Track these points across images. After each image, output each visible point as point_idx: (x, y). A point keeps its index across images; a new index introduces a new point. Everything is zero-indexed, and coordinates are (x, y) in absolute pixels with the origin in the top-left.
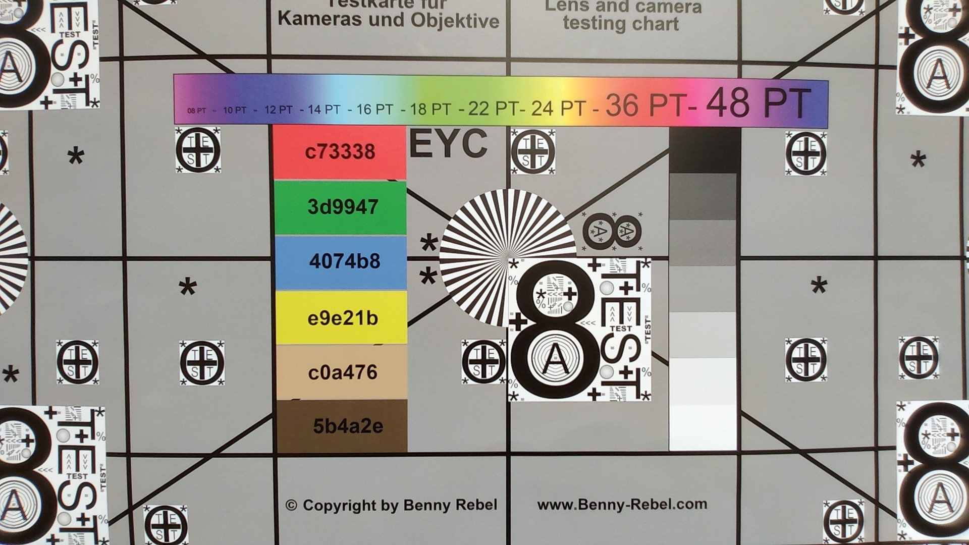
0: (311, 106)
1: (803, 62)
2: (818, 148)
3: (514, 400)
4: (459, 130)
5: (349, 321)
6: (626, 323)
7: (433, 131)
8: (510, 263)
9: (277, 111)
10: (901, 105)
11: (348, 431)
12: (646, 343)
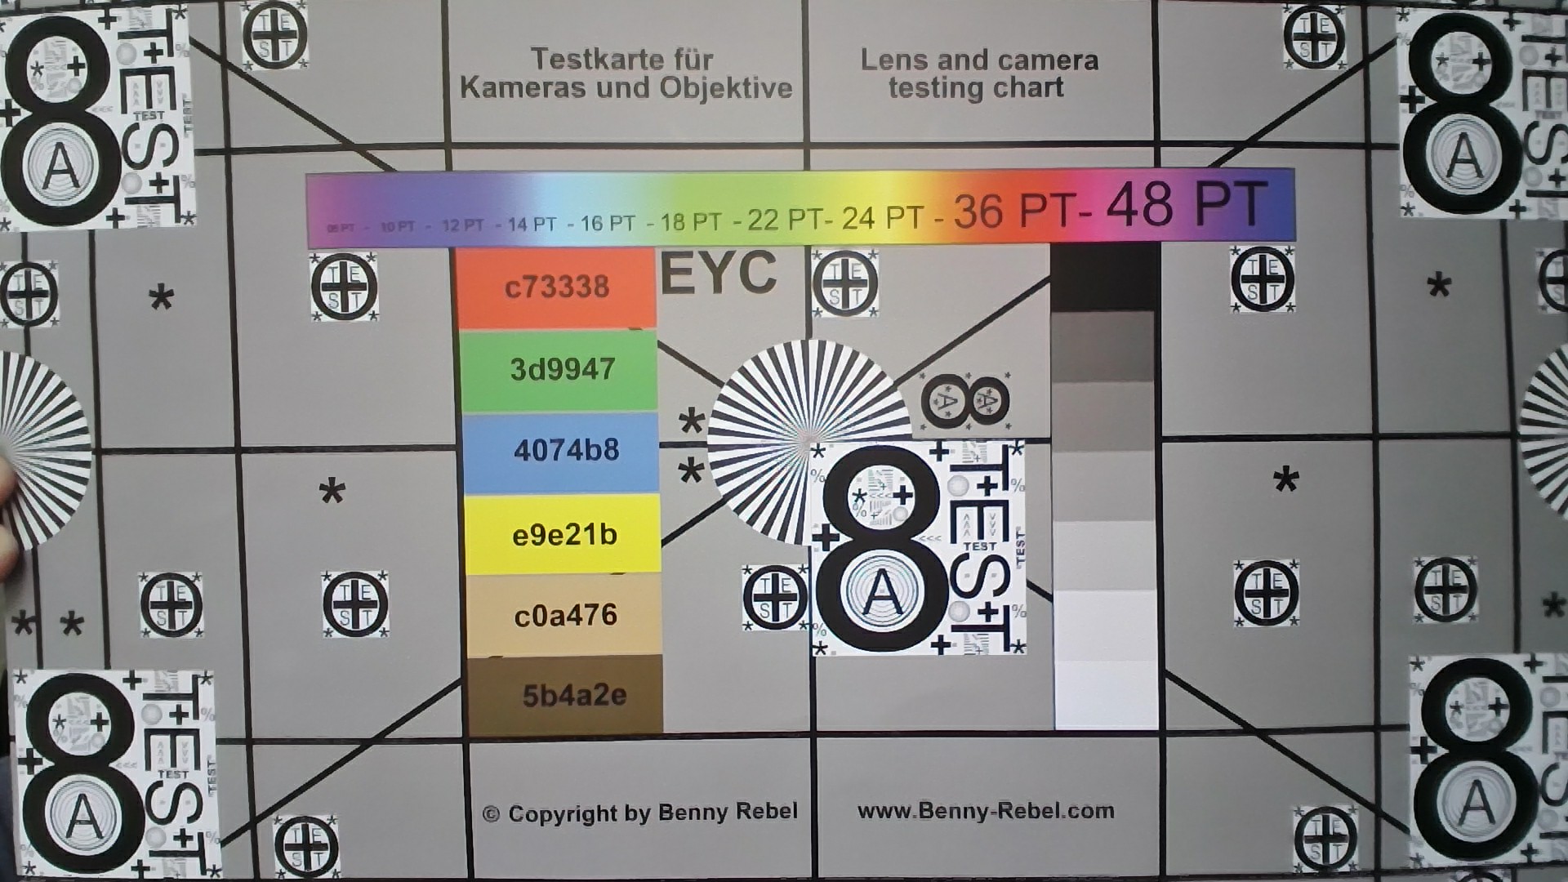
0: (512, 220)
1: (1254, 142)
2: (1280, 270)
3: (821, 653)
4: (735, 252)
5: (575, 540)
6: (987, 538)
7: (697, 256)
8: (812, 449)
9: (462, 226)
10: (1408, 204)
11: (575, 703)
12: (1017, 568)
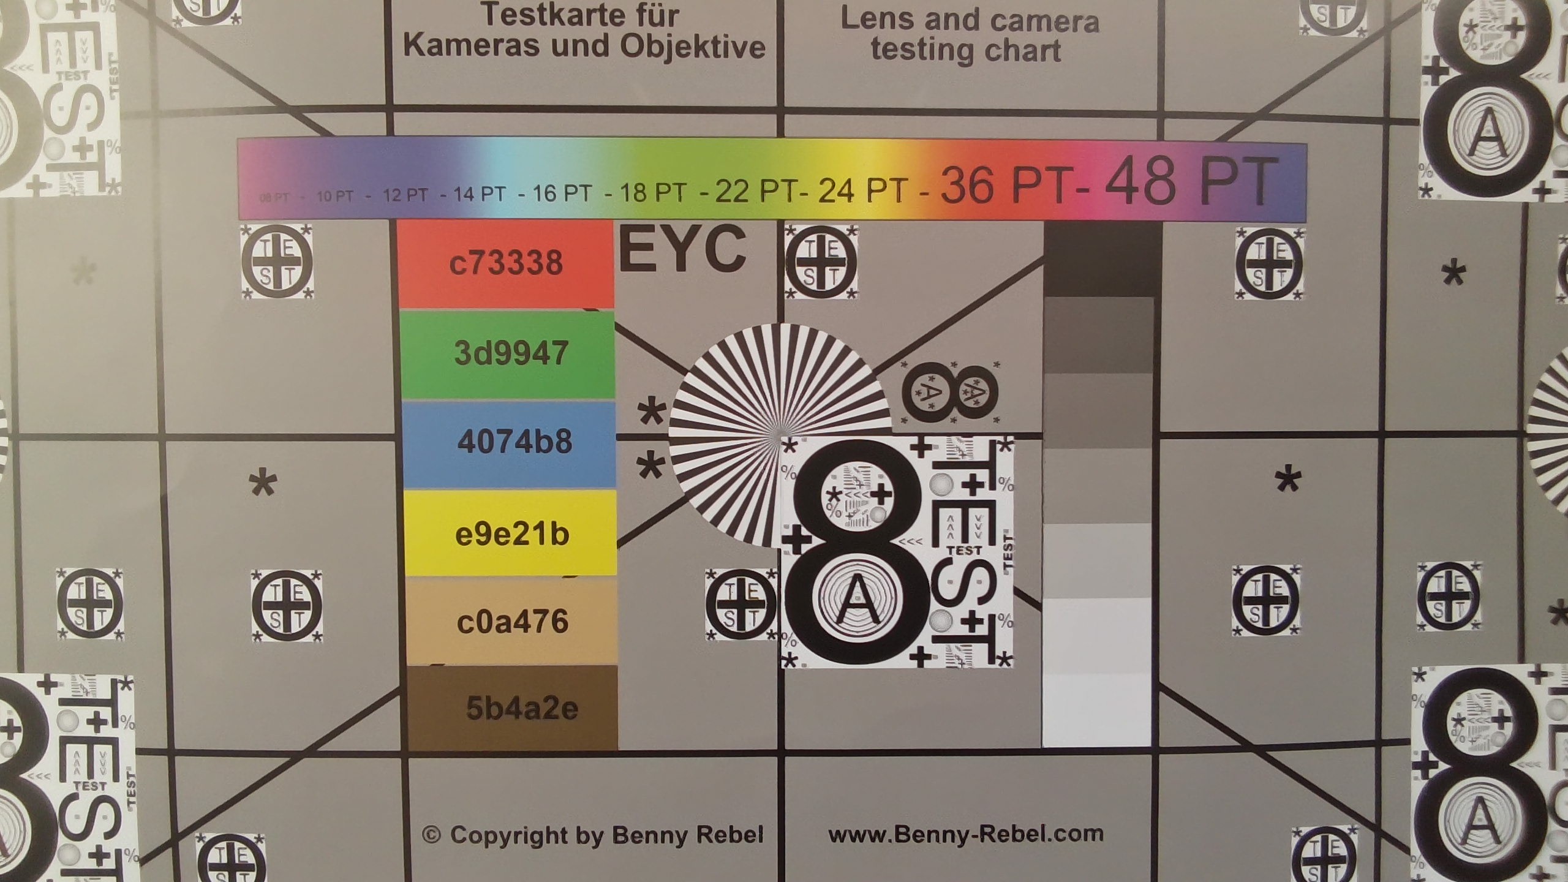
0: (458, 189)
1: (1266, 114)
2: (1288, 255)
3: (790, 666)
4: (700, 226)
5: (524, 539)
6: (973, 541)
7: (658, 229)
8: (784, 444)
9: (404, 196)
10: (1426, 184)
11: (522, 717)
12: (1005, 574)
